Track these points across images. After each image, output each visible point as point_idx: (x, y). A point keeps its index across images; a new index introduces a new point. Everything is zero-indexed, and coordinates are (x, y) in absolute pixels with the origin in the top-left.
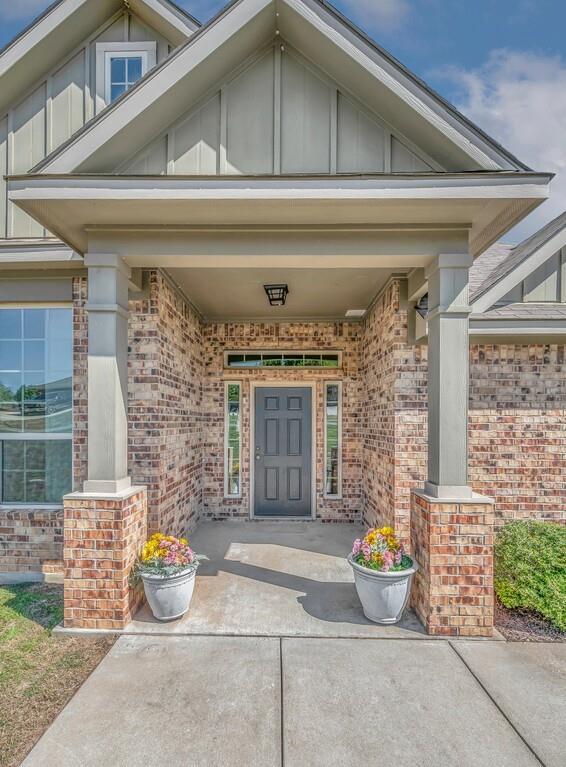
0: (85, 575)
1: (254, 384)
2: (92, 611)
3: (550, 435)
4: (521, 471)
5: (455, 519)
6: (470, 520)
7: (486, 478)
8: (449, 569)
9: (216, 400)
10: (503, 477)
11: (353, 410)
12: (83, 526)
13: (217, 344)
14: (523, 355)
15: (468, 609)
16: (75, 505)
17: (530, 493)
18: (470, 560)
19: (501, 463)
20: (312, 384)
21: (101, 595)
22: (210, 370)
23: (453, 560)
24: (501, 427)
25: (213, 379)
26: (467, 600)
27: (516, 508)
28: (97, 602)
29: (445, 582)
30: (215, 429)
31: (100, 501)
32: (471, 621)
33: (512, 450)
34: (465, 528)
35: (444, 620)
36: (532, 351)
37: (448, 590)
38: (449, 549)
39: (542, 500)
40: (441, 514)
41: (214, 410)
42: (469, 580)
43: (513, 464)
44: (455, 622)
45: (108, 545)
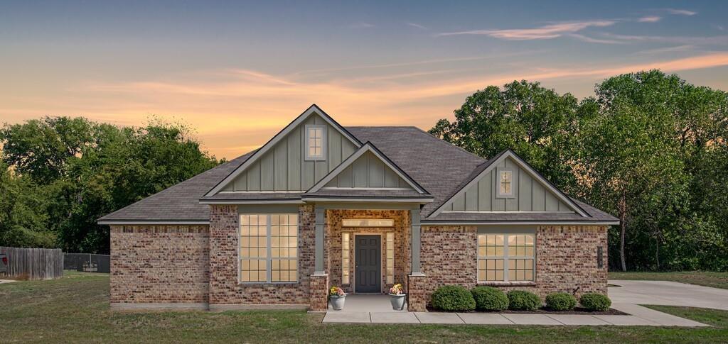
0: (316, 297)
1: (355, 234)
2: (318, 307)
3: (461, 257)
4: (451, 270)
5: (416, 281)
6: (419, 281)
7: (439, 272)
8: (414, 294)
9: (338, 241)
10: (445, 272)
11: (399, 245)
12: (315, 284)
13: (339, 217)
14: (451, 230)
15: (419, 304)
16: (314, 278)
17: (454, 277)
18: (420, 291)
19: (444, 267)
20: (381, 234)
21: (320, 302)
22: (336, 228)
23: (415, 291)
24: (444, 255)
25: (337, 232)
26: (419, 302)
27: (450, 282)
28: (320, 305)
29: (413, 297)
30: (338, 254)
31: (321, 277)
32: (420, 308)
33: (448, 262)
34: (418, 283)
35: (413, 307)
36: (454, 228)
37: (414, 299)
38: (414, 289)
39: (458, 279)
40: (412, 279)
41: (337, 246)
42: (419, 297)
43: (448, 267)
44: (416, 308)
45: (323, 289)
